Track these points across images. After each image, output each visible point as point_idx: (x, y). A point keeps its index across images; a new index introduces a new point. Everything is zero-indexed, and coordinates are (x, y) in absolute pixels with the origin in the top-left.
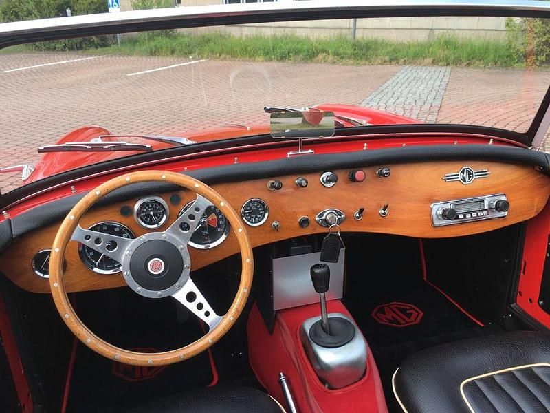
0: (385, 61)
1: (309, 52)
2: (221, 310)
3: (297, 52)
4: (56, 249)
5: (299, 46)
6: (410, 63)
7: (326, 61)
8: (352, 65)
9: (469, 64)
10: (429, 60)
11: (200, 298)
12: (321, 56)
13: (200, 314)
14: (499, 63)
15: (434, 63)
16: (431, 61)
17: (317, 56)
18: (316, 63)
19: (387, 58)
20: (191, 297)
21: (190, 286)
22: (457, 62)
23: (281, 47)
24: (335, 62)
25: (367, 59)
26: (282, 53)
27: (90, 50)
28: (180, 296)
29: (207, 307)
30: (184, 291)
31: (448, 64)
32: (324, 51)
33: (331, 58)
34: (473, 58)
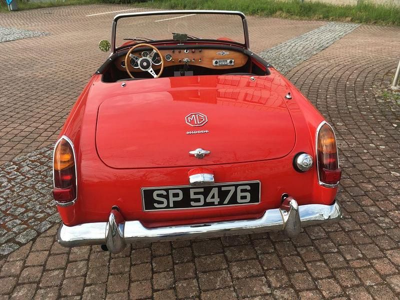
0: (320, 18)
1: (270, 10)
2: (157, 74)
3: (263, 10)
4: (126, 61)
5: (265, 6)
6: (336, 20)
7: (281, 17)
8: (297, 20)
9: (375, 23)
10: (349, 19)
11: (153, 72)
12: (278, 13)
13: (153, 75)
14: (396, 23)
15: (352, 21)
16: (350, 20)
17: (276, 13)
18: (274, 17)
19: (321, 16)
20: (151, 71)
21: (151, 69)
22: (367, 21)
23: (253, 6)
24: (287, 17)
25: (308, 16)
26: (254, 10)
27: (135, 4)
28: (149, 71)
29: (154, 73)
30: (150, 70)
31: (361, 22)
32: (281, 9)
33: (284, 15)
34: (379, 19)
